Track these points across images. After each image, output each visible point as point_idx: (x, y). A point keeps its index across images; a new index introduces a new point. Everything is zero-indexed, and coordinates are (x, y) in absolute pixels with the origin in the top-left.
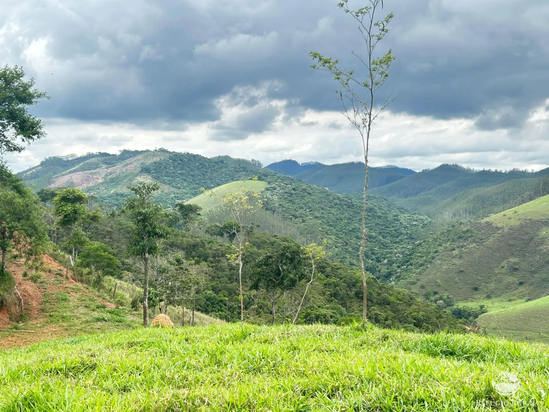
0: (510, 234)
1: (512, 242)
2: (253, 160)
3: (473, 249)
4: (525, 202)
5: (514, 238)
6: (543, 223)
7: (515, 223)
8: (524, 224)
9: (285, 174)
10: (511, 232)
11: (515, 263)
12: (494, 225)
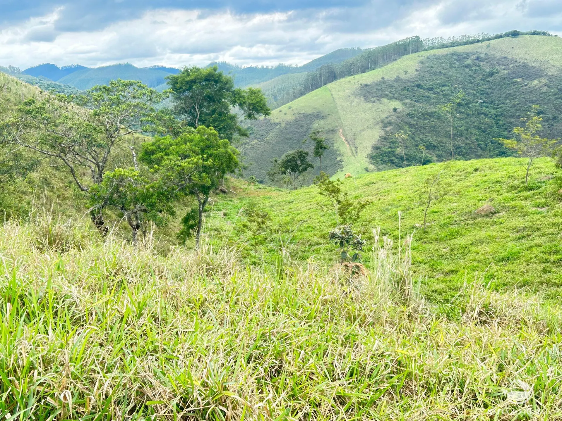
0: (287, 129)
1: (289, 136)
2: (10, 67)
3: (255, 145)
4: (297, 98)
5: (291, 132)
6: (315, 116)
7: (290, 117)
8: (299, 118)
9: (49, 81)
10: (287, 126)
12: (273, 122)
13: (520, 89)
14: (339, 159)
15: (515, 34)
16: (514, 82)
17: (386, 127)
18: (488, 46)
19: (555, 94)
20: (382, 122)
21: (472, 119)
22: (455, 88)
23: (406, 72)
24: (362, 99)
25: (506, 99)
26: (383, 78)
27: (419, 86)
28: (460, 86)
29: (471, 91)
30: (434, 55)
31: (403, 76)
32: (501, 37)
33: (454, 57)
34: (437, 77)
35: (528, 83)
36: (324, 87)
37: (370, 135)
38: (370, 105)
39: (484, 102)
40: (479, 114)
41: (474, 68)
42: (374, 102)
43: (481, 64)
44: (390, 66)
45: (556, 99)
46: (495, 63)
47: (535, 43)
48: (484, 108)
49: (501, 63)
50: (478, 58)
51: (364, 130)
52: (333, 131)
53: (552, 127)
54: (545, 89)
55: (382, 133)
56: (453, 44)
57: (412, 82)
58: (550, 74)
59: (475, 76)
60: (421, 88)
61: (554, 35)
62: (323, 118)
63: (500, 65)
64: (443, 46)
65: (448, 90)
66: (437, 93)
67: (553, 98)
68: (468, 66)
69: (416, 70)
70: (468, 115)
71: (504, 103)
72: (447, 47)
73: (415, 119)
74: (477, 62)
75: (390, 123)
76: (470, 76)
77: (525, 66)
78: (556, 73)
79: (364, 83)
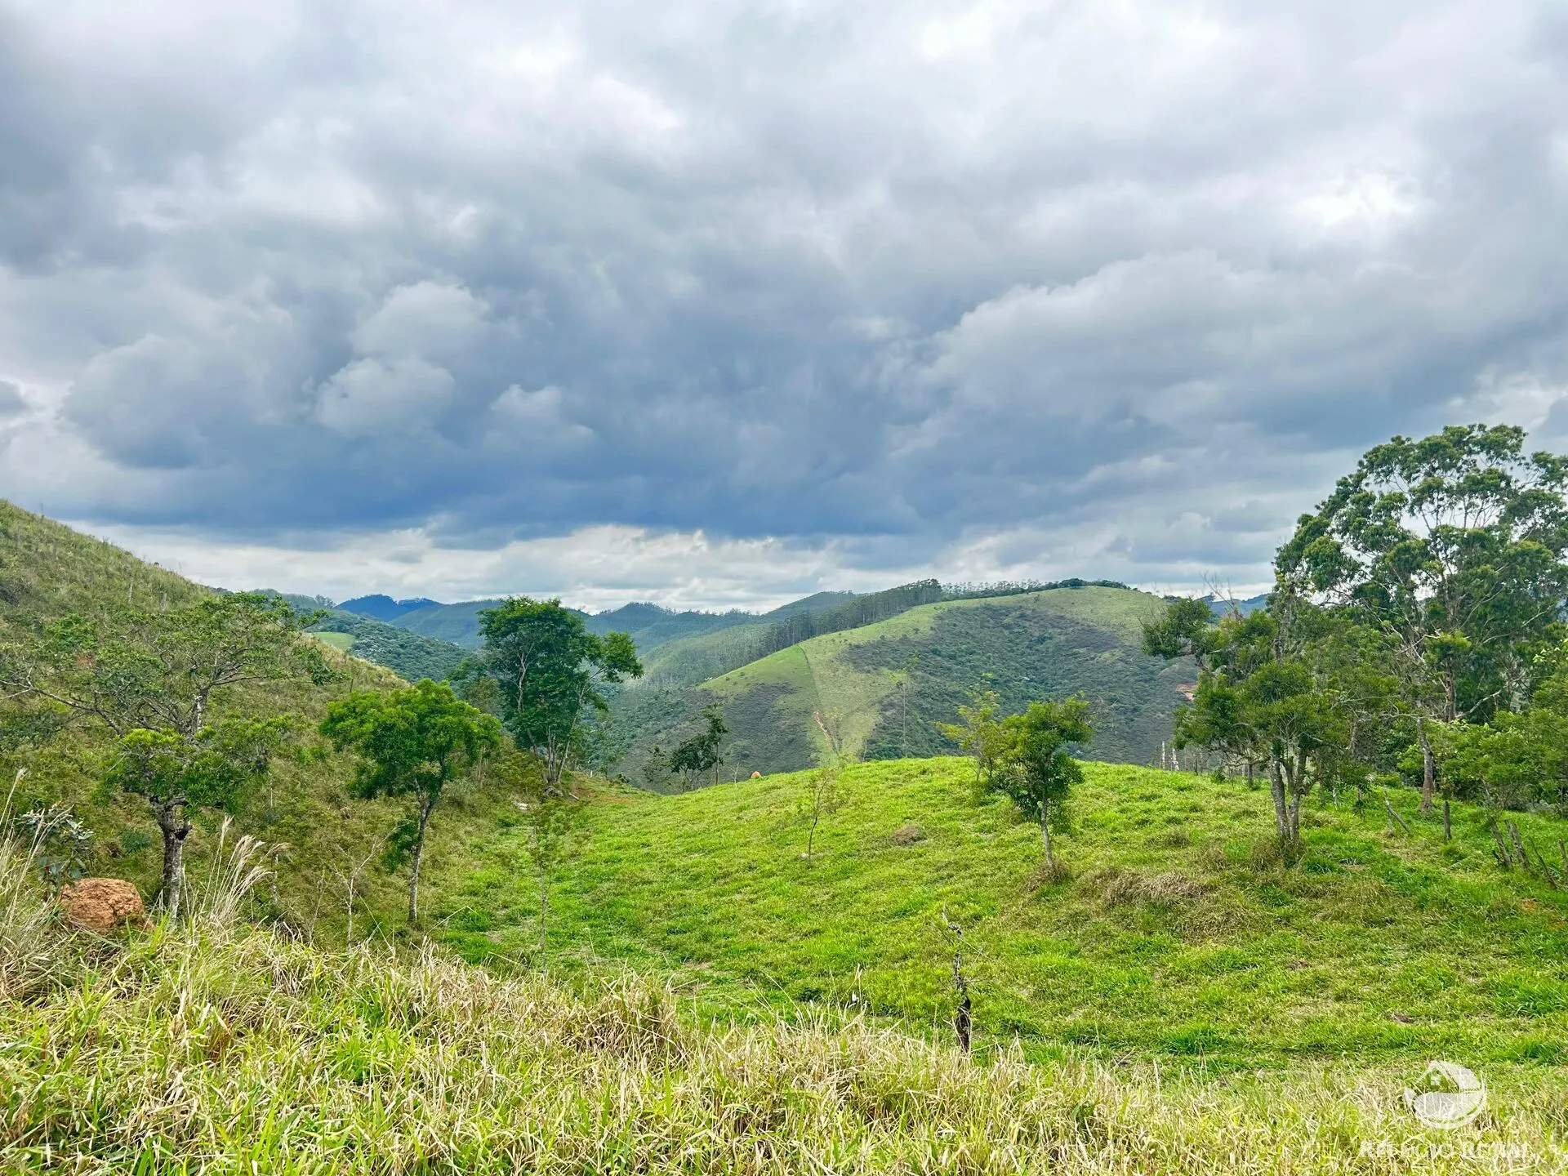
0: (737, 706)
1: (739, 717)
4: (753, 660)
5: (742, 712)
6: (779, 689)
7: (741, 689)
8: (755, 691)
10: (738, 703)
11: (744, 748)
12: (714, 694)
13: (1085, 665)
14: (813, 756)
15: (1076, 584)
16: (1074, 654)
17: (886, 710)
18: (1037, 599)
19: (1135, 674)
20: (880, 702)
21: (1013, 704)
22: (989, 658)
23: (917, 630)
24: (851, 666)
25: (1063, 677)
26: (882, 637)
27: (935, 652)
28: (996, 655)
29: (1012, 663)
30: (959, 608)
31: (911, 636)
32: (1055, 586)
33: (987, 612)
34: (963, 640)
35: (1096, 656)
36: (794, 646)
37: (862, 721)
38: (863, 676)
39: (1032, 680)
40: (1023, 698)
41: (1016, 630)
42: (869, 672)
43: (1027, 624)
44: (893, 621)
45: (1137, 681)
46: (1047, 624)
47: (1105, 599)
48: (1031, 690)
49: (1056, 624)
50: (1022, 616)
51: (852, 713)
52: (807, 712)
53: (1131, 724)
54: (1120, 666)
55: (880, 719)
56: (987, 593)
57: (925, 646)
58: (1127, 644)
59: (1017, 641)
60: (939, 655)
61: (1132, 587)
62: (792, 692)
63: (1054, 627)
64: (972, 595)
65: (978, 660)
66: (961, 663)
67: (1132, 680)
68: (1008, 627)
69: (932, 629)
70: (1008, 698)
71: (1060, 683)
72: (977, 597)
73: (930, 700)
74: (1021, 622)
75: (892, 705)
76: (1010, 641)
77: (1091, 631)
78: (1135, 644)
79: (854, 643)
